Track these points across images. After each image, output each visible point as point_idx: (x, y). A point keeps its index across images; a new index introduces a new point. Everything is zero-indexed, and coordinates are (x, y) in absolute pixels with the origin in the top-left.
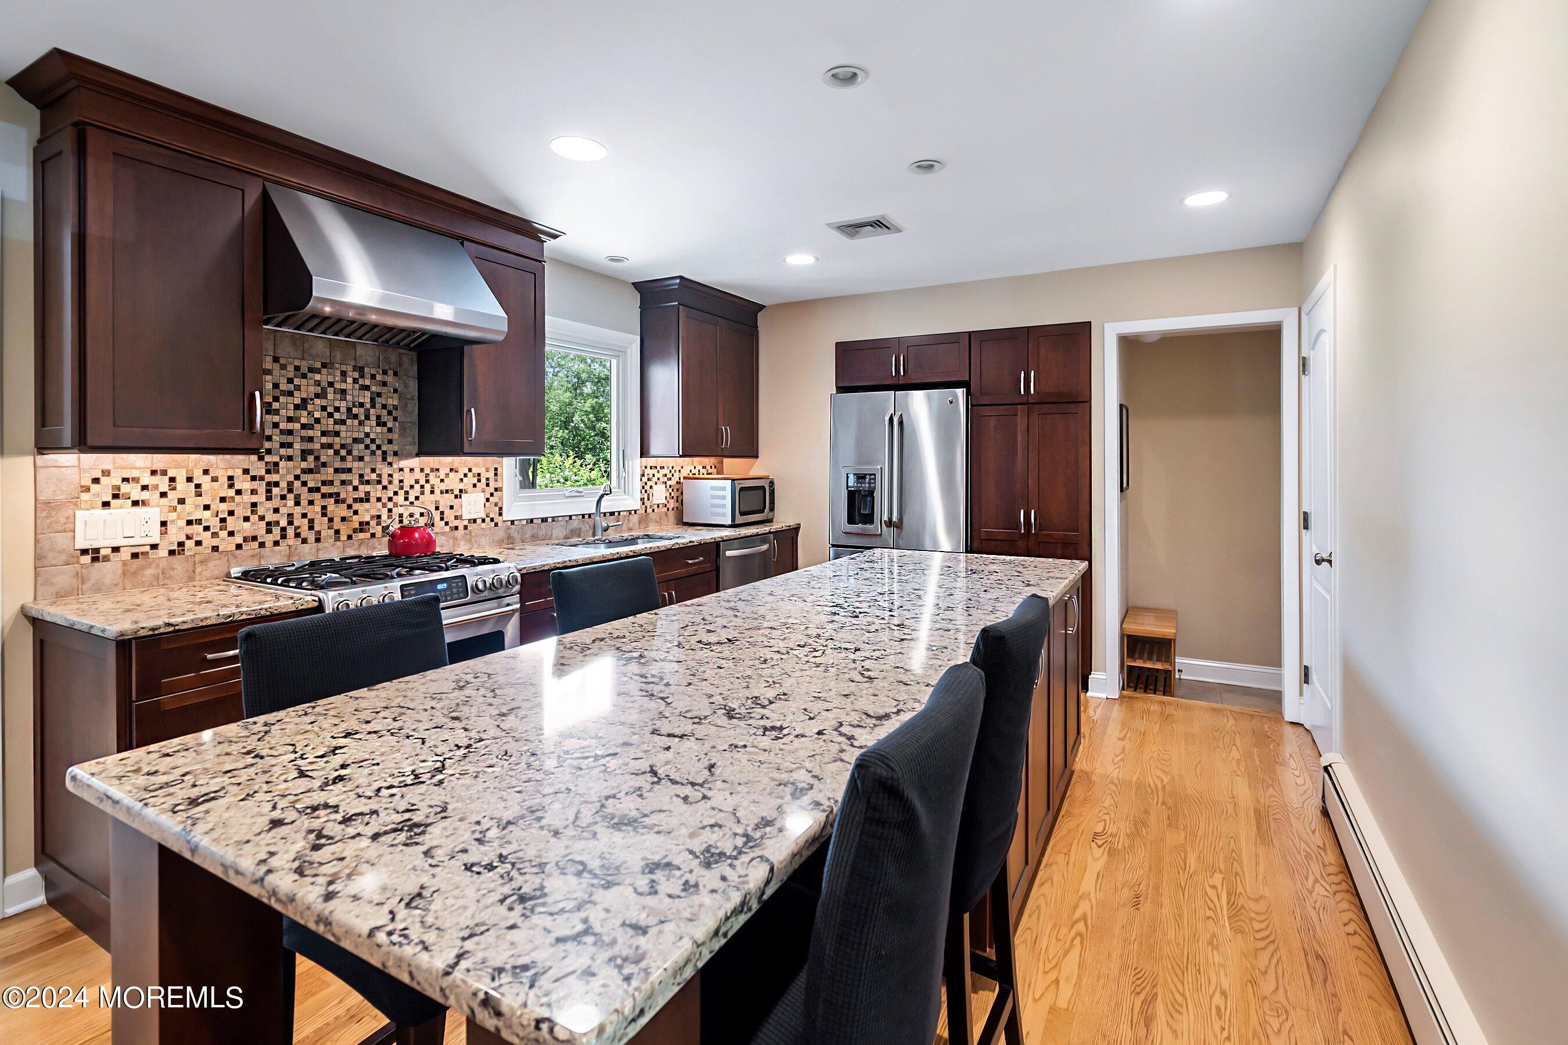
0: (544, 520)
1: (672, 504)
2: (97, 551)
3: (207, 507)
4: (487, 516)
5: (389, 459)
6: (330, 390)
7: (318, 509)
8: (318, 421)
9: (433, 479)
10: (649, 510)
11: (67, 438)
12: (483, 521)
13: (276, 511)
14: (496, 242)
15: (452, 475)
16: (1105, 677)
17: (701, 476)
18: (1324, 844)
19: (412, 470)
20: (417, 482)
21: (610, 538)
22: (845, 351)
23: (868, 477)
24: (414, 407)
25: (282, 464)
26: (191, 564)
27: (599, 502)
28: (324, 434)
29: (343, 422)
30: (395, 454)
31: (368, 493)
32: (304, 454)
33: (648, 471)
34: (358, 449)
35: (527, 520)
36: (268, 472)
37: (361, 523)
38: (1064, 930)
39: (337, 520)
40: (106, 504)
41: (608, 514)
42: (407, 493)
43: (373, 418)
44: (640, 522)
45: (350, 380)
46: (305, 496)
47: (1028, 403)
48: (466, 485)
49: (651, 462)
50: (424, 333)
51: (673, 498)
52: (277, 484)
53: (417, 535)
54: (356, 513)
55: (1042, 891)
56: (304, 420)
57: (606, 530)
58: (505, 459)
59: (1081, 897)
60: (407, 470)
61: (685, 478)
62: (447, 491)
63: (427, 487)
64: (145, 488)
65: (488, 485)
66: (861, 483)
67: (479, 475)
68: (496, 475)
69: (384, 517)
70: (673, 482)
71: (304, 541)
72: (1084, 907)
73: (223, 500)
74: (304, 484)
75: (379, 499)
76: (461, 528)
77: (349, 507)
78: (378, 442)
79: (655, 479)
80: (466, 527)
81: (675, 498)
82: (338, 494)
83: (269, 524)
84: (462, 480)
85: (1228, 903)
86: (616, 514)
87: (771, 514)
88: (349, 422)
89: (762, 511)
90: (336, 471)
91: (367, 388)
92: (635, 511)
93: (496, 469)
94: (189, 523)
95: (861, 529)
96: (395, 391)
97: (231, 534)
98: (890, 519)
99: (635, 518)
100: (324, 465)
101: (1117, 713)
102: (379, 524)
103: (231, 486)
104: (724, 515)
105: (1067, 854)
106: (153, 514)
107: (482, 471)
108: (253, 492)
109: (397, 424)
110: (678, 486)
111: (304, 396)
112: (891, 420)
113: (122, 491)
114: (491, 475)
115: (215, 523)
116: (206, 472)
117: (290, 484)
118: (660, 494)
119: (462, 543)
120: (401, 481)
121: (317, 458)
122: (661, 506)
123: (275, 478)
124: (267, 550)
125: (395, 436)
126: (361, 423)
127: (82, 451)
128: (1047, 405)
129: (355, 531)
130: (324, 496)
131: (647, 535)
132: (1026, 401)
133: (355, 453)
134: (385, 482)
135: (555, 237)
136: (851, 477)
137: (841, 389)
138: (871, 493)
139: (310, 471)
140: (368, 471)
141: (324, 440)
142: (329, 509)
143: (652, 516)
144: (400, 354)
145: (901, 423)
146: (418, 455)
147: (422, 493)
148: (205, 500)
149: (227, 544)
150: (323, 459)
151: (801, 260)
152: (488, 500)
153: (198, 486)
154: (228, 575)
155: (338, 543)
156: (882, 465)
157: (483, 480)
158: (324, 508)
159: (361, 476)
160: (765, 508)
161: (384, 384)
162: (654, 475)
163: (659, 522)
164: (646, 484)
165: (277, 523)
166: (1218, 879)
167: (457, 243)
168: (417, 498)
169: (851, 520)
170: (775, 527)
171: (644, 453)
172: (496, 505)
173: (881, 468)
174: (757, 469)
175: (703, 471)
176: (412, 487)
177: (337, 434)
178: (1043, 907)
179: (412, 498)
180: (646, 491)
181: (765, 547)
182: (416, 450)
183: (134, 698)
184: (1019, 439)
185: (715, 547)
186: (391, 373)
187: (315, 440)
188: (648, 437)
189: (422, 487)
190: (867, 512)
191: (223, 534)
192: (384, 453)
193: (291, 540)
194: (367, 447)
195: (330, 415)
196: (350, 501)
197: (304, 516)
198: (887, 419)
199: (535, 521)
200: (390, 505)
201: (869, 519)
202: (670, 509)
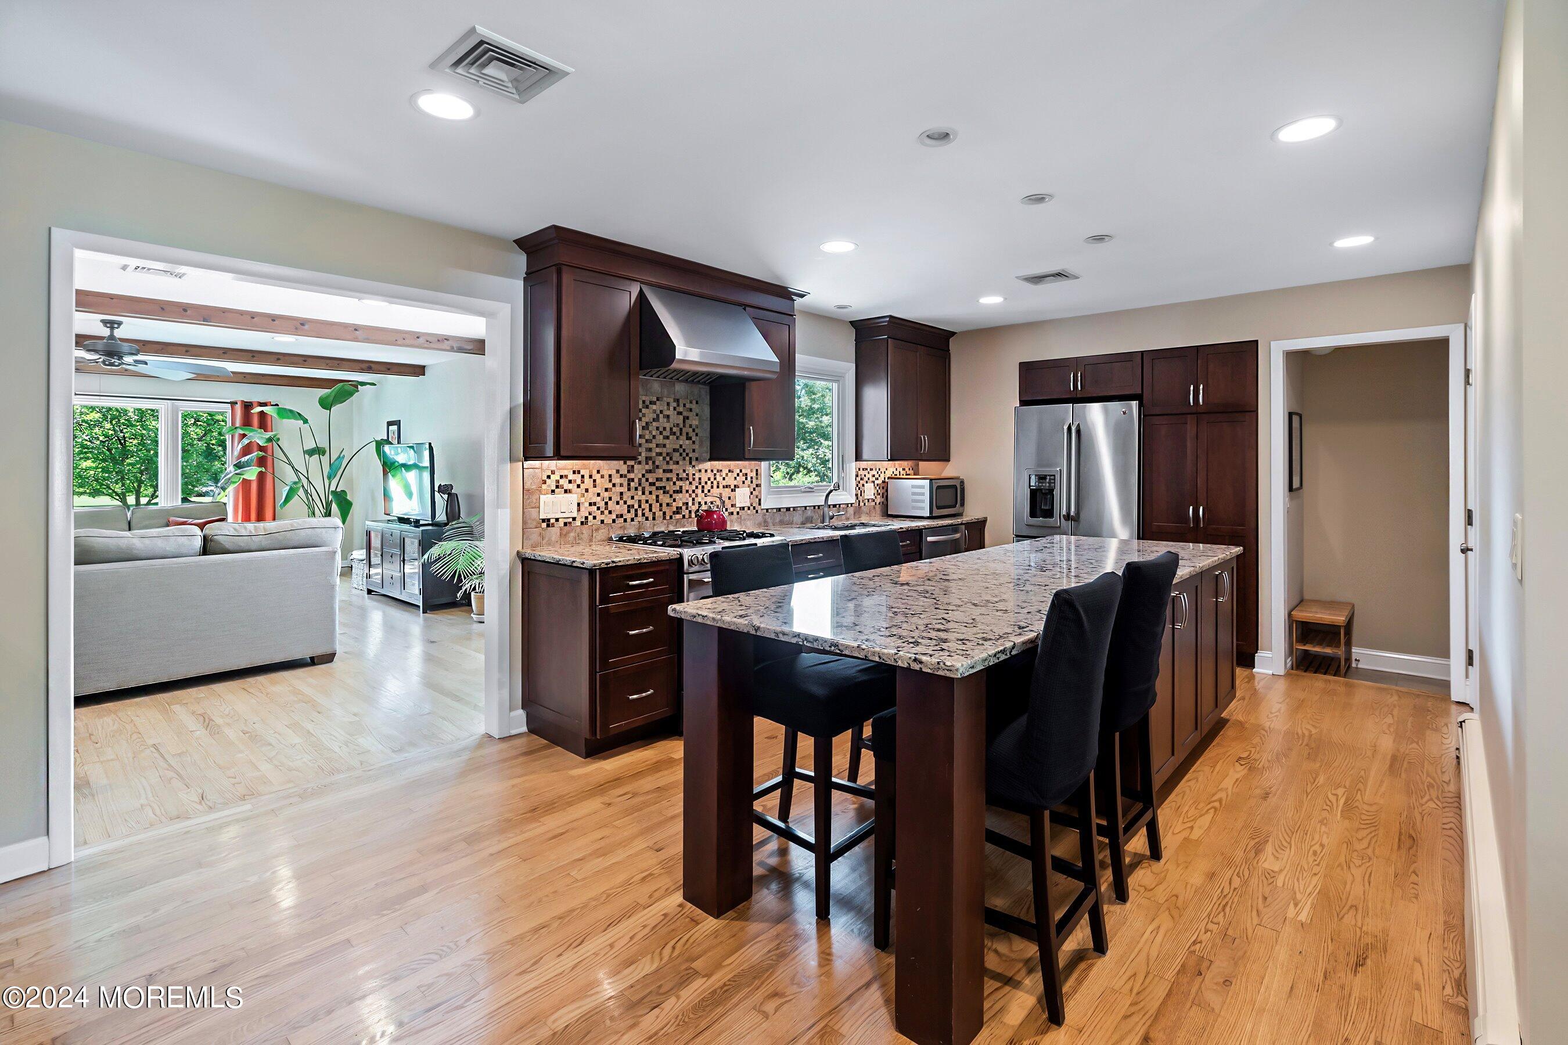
0: (788, 509)
1: (879, 500)
2: (549, 520)
3: (599, 495)
4: (751, 505)
5: (693, 463)
6: (661, 416)
7: (654, 497)
8: (654, 437)
9: (719, 478)
10: (862, 504)
11: (550, 451)
12: (749, 508)
13: (633, 498)
14: (765, 305)
15: (730, 474)
16: (1271, 656)
17: (901, 476)
18: (1450, 780)
19: (706, 471)
20: (709, 479)
21: (835, 524)
22: (1028, 370)
23: (1048, 477)
24: (707, 425)
25: (636, 467)
26: (591, 531)
27: (828, 496)
28: (657, 446)
29: (667, 438)
30: (697, 459)
31: (681, 487)
32: (647, 459)
33: (861, 472)
34: (676, 456)
35: (777, 509)
36: (629, 472)
37: (677, 508)
38: (1201, 805)
39: (664, 505)
40: (553, 491)
41: (832, 506)
42: (703, 487)
43: (684, 434)
44: (855, 513)
45: (672, 408)
46: (648, 489)
47: (1197, 413)
48: (738, 482)
49: (863, 465)
50: (714, 374)
51: (879, 494)
52: (633, 480)
53: (715, 516)
54: (674, 500)
55: (1190, 783)
56: (647, 437)
57: (832, 518)
58: (763, 463)
59: (1219, 790)
60: (703, 471)
61: (888, 478)
62: (727, 486)
63: (715, 483)
64: (570, 482)
65: (752, 482)
66: (1042, 483)
67: (746, 474)
68: (757, 474)
69: (690, 504)
70: (879, 482)
71: (647, 519)
72: (1222, 795)
73: (606, 490)
74: (647, 480)
75: (687, 491)
76: (735, 513)
77: (671, 496)
78: (687, 451)
79: (866, 479)
80: (738, 513)
81: (881, 494)
82: (665, 487)
83: (629, 506)
84: (735, 478)
85: (1344, 804)
86: (838, 506)
87: (961, 509)
88: (671, 437)
89: (954, 506)
90: (664, 471)
91: (680, 413)
92: (851, 504)
93: (757, 470)
94: (590, 504)
95: (1042, 522)
96: (697, 415)
97: (610, 512)
98: (1068, 513)
99: (851, 510)
100: (658, 467)
101: (1281, 686)
102: (687, 508)
103: (610, 481)
104: (923, 508)
105: (1214, 767)
106: (574, 498)
107: (748, 471)
108: (621, 485)
109: (698, 438)
110: (884, 485)
111: (647, 421)
112: (1069, 429)
113: (560, 483)
114: (754, 474)
115: (602, 505)
116: (598, 472)
117: (640, 480)
118: (870, 491)
119: (736, 524)
120: (700, 479)
121: (654, 463)
122: (870, 501)
123: (631, 476)
124: (628, 523)
125: (696, 447)
126: (677, 438)
127: (558, 459)
128: (1215, 414)
129: (674, 513)
130: (657, 488)
131: (863, 523)
132: (1195, 411)
133: (674, 459)
134: (691, 479)
135: (802, 296)
136: (1033, 477)
137: (1024, 403)
138: (1051, 491)
139: (649, 471)
140: (682, 471)
141: (658, 450)
142: (661, 497)
143: (863, 508)
144: (700, 388)
145: (1078, 432)
146: (711, 460)
147: (712, 487)
148: (598, 490)
149: (608, 520)
150: (657, 463)
151: (992, 300)
152: (752, 493)
153: (595, 481)
154: (611, 539)
155: (665, 521)
156: (1062, 467)
157: (749, 478)
158: (657, 496)
159: (678, 475)
160: (957, 504)
161: (691, 410)
162: (865, 476)
163: (869, 514)
164: (859, 482)
165: (633, 506)
166: (1340, 791)
167: (741, 309)
168: (709, 491)
169: (1033, 514)
170: (965, 519)
171: (858, 457)
172: (757, 497)
173: (1060, 470)
174: (949, 471)
175: (902, 472)
176: (706, 483)
177: (664, 446)
178: (1188, 791)
179: (706, 491)
180: (859, 489)
181: (958, 536)
182: (709, 457)
183: (598, 604)
184: (1189, 444)
185: (919, 532)
186: (694, 402)
187: (653, 450)
188: (862, 444)
189: (712, 483)
190: (1047, 508)
191: (606, 512)
192: (690, 459)
193: (640, 518)
194: (681, 455)
195: (661, 433)
196: (671, 492)
197: (647, 502)
198: (1066, 428)
199: (782, 510)
200: (694, 495)
201: (1049, 513)
202: (877, 504)
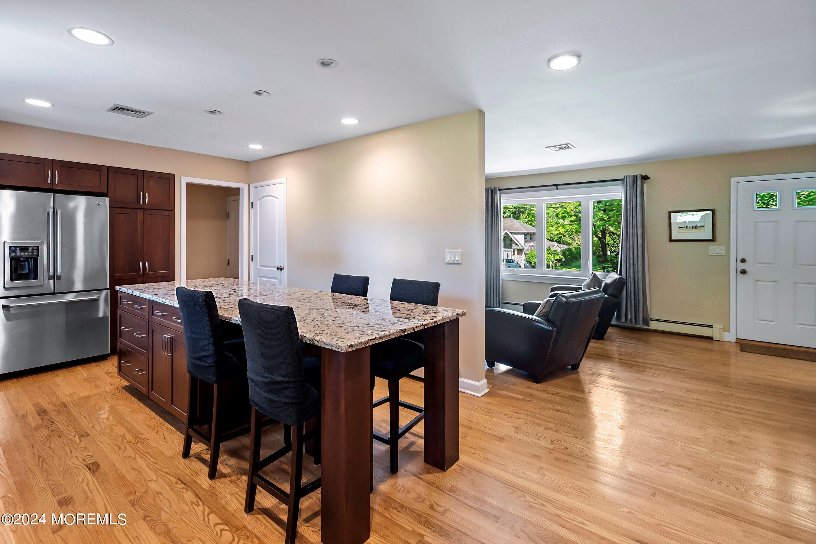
23: (31, 248)
66: (24, 253)
98: (55, 274)
128: (154, 211)
132: (142, 208)
136: (13, 248)
169: (11, 279)
184: (139, 226)
